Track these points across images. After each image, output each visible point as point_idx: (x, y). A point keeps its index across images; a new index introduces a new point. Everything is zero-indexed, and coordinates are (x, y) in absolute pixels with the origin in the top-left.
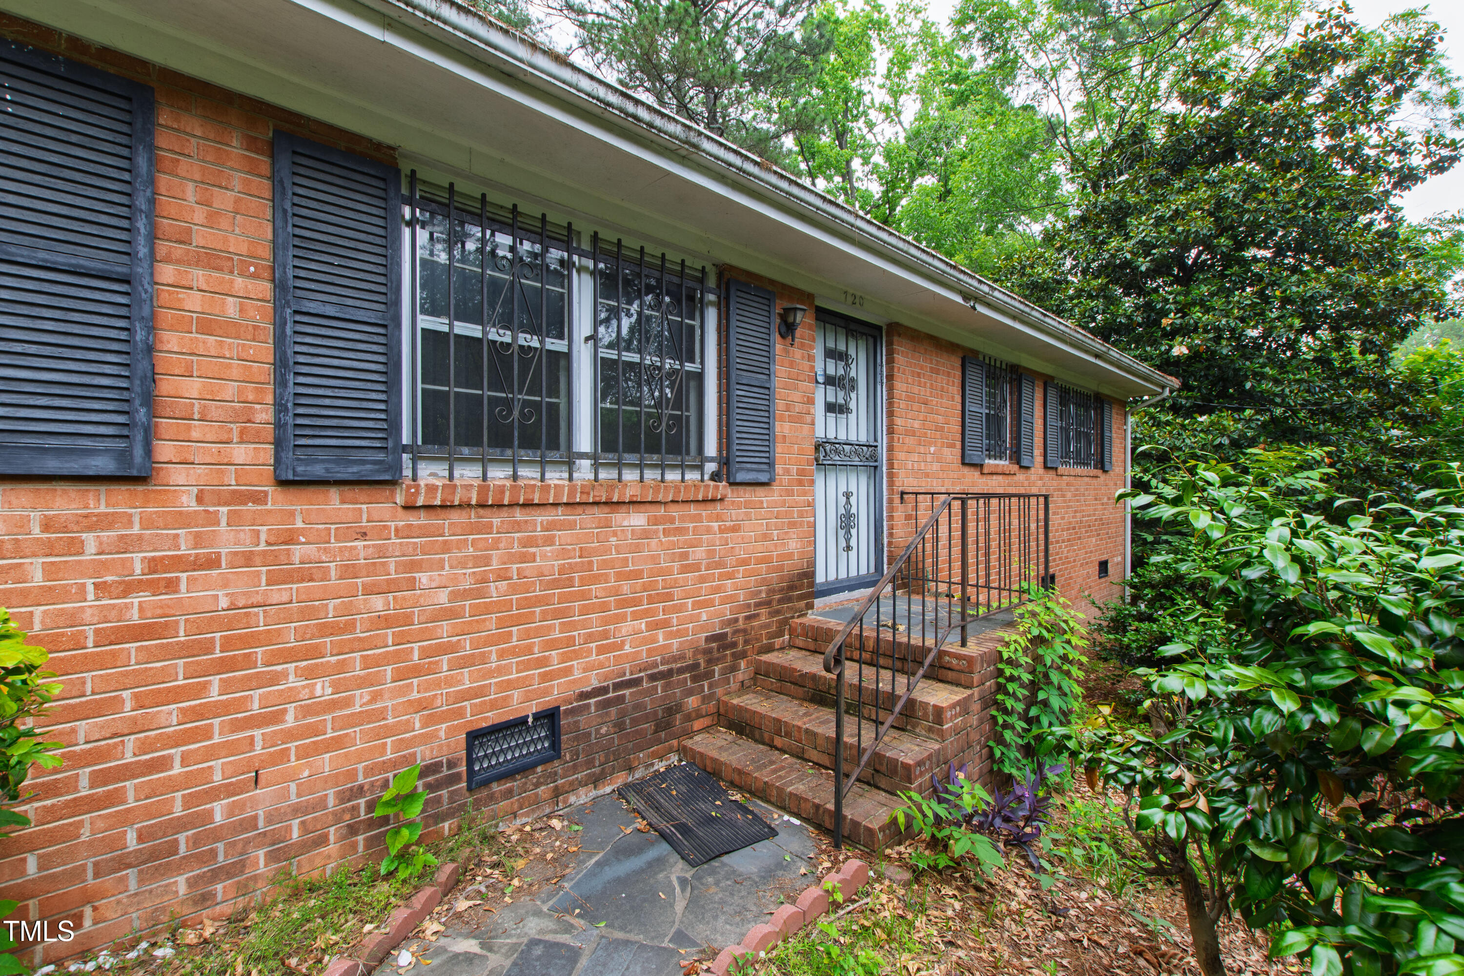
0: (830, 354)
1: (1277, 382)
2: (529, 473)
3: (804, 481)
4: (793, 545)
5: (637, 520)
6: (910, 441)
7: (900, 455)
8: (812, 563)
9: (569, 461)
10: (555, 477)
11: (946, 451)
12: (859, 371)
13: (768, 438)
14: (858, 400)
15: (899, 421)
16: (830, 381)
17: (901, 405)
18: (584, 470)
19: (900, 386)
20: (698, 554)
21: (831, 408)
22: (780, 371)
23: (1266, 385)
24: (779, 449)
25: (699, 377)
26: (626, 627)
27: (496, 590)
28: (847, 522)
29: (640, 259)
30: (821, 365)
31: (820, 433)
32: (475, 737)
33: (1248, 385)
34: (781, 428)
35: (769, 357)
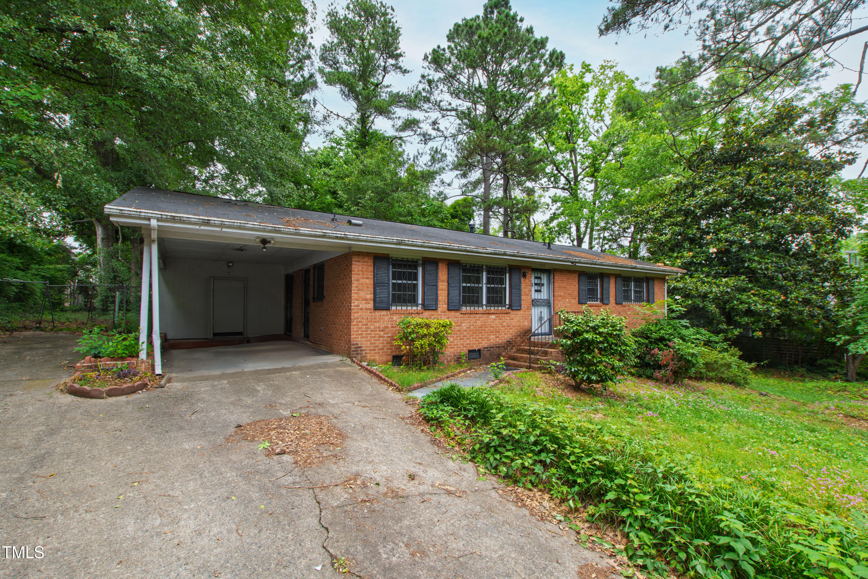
0: (536, 278)
1: (760, 263)
2: (476, 308)
3: (529, 309)
4: (526, 323)
5: (493, 317)
6: (560, 298)
7: (556, 302)
8: (531, 328)
9: (482, 306)
10: (480, 309)
11: (573, 301)
12: (544, 281)
13: (520, 300)
14: (544, 289)
15: (556, 293)
16: (536, 284)
17: (557, 289)
18: (484, 307)
19: (556, 285)
20: (505, 324)
21: (536, 291)
22: (523, 285)
23: (754, 265)
24: (522, 302)
25: (505, 288)
26: (492, 337)
27: (472, 327)
28: (541, 319)
29: (494, 268)
30: (533, 281)
31: (533, 297)
32: (470, 351)
33: (746, 265)
34: (523, 297)
35: (520, 283)
